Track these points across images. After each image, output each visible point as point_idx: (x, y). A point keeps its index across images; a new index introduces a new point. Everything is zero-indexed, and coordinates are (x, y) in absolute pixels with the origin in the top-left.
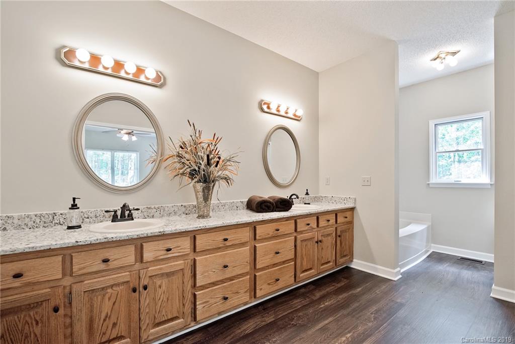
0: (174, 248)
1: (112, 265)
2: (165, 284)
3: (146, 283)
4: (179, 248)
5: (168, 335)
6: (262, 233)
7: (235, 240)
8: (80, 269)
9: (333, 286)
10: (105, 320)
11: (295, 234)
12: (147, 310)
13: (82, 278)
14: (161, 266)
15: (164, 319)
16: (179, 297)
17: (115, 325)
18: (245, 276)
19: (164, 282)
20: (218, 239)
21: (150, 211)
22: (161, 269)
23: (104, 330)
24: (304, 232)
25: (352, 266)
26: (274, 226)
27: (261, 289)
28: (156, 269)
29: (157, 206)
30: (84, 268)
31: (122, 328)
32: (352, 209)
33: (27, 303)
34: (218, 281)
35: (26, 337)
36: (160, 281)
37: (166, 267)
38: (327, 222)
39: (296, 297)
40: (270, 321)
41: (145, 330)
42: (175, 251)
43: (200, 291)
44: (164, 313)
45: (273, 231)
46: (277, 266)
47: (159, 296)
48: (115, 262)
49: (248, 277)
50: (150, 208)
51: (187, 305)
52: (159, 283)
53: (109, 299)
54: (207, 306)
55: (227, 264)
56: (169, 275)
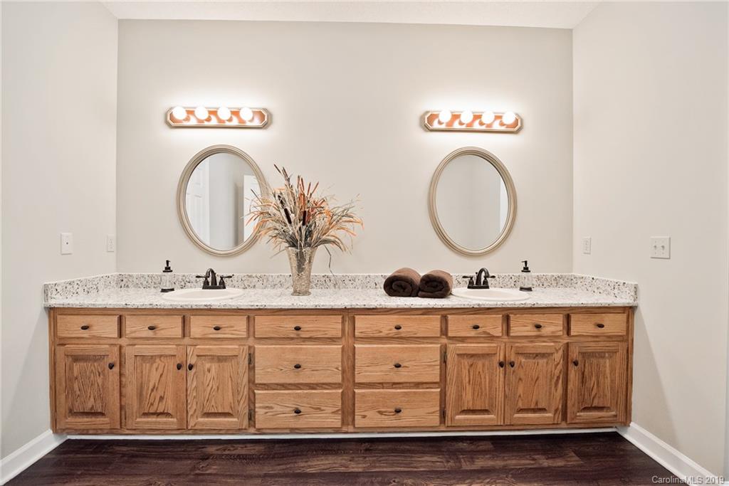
0: (227, 327)
1: (160, 334)
2: (215, 368)
3: (193, 362)
4: (233, 329)
5: (221, 432)
6: (367, 328)
7: (317, 331)
8: (132, 332)
9: (534, 459)
10: (152, 390)
11: (444, 341)
12: (195, 394)
13: (136, 341)
14: (211, 347)
15: (213, 411)
16: (232, 389)
17: (161, 398)
18: (336, 388)
19: (214, 367)
20: (286, 326)
21: (250, 279)
22: (210, 350)
23: (152, 401)
24: (469, 341)
25: (627, 436)
26: (394, 320)
27: (364, 417)
28: (204, 349)
29: (259, 275)
30: (135, 332)
31: (169, 405)
32: (629, 311)
33: (93, 353)
34: (290, 384)
35: (92, 385)
36: (209, 364)
37: (215, 349)
38: (535, 329)
39: (438, 452)
40: (356, 470)
41: (192, 415)
42: (227, 332)
43: (263, 390)
44: (213, 403)
45: (389, 328)
46: (400, 388)
47: (208, 381)
48: (162, 332)
49: (340, 391)
50: (250, 276)
51: (242, 402)
52: (208, 365)
53: (157, 369)
54: (270, 414)
55: (300, 364)
56: (221, 359)
